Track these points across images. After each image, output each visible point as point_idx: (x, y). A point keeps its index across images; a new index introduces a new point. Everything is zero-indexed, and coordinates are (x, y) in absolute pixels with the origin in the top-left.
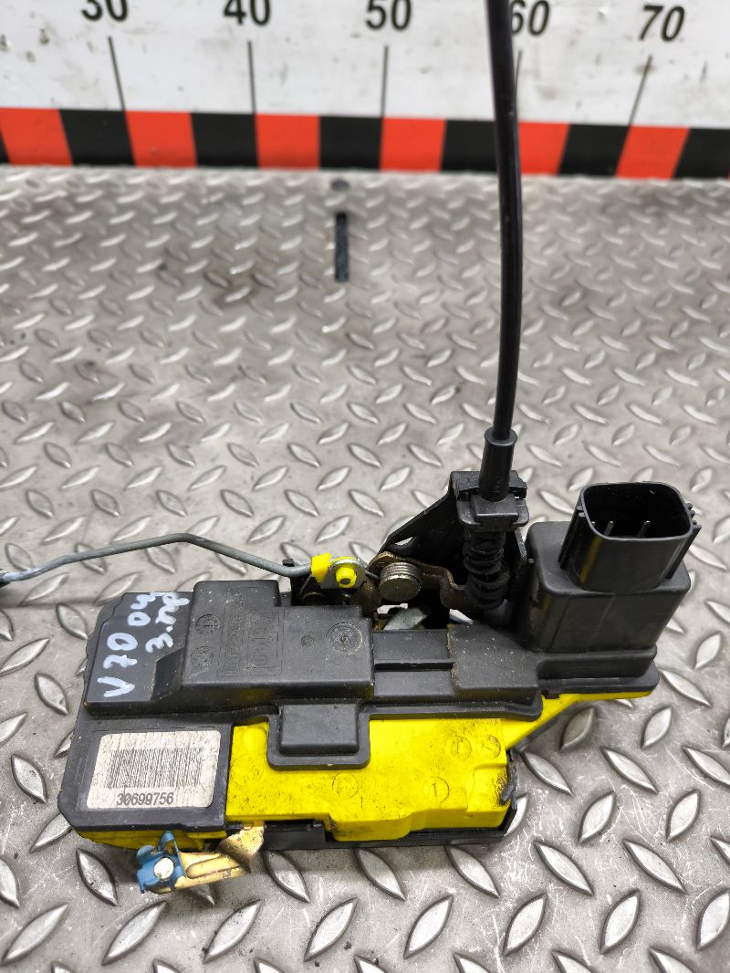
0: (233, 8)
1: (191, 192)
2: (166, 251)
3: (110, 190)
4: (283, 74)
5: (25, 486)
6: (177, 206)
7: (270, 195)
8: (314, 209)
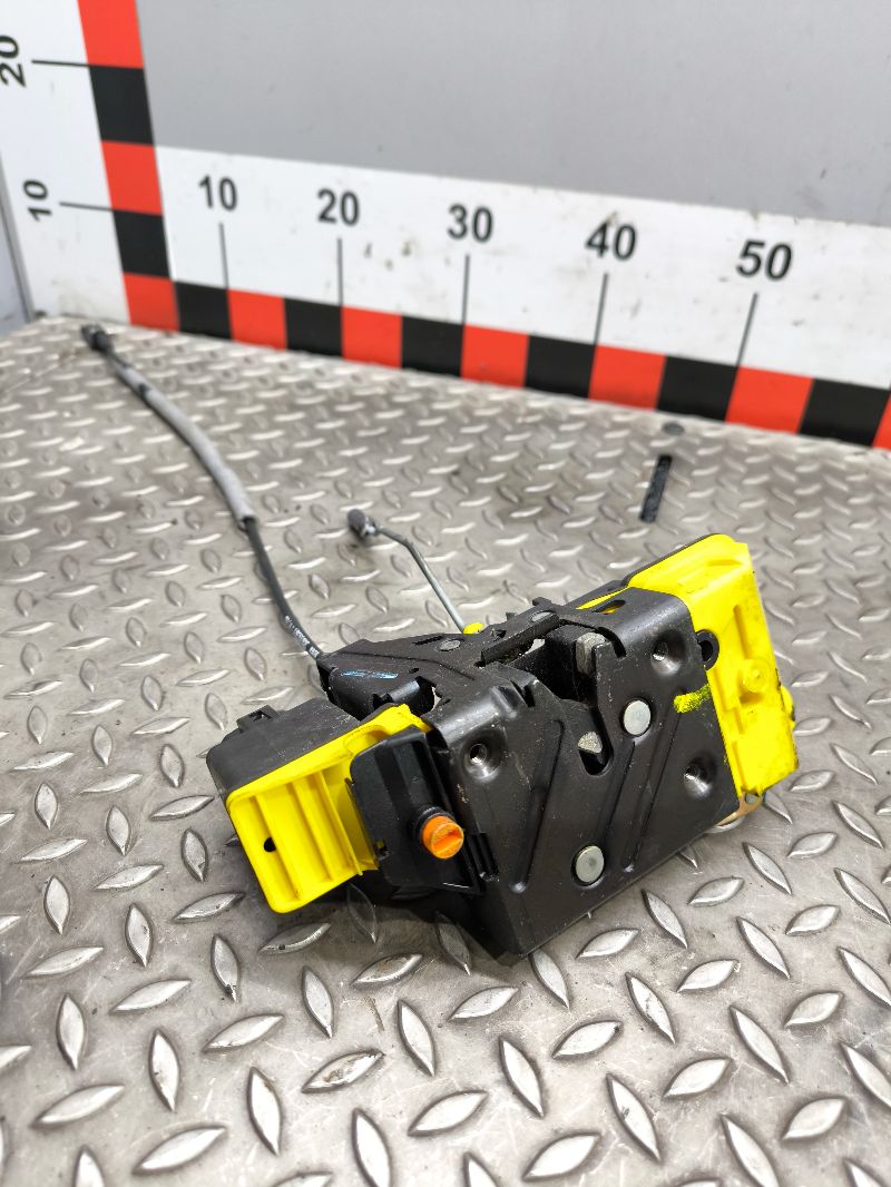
0: (597, 240)
1: (509, 411)
2: (465, 459)
3: (428, 396)
4: (635, 310)
5: (248, 644)
6: (491, 420)
7: (591, 425)
8: (636, 446)
